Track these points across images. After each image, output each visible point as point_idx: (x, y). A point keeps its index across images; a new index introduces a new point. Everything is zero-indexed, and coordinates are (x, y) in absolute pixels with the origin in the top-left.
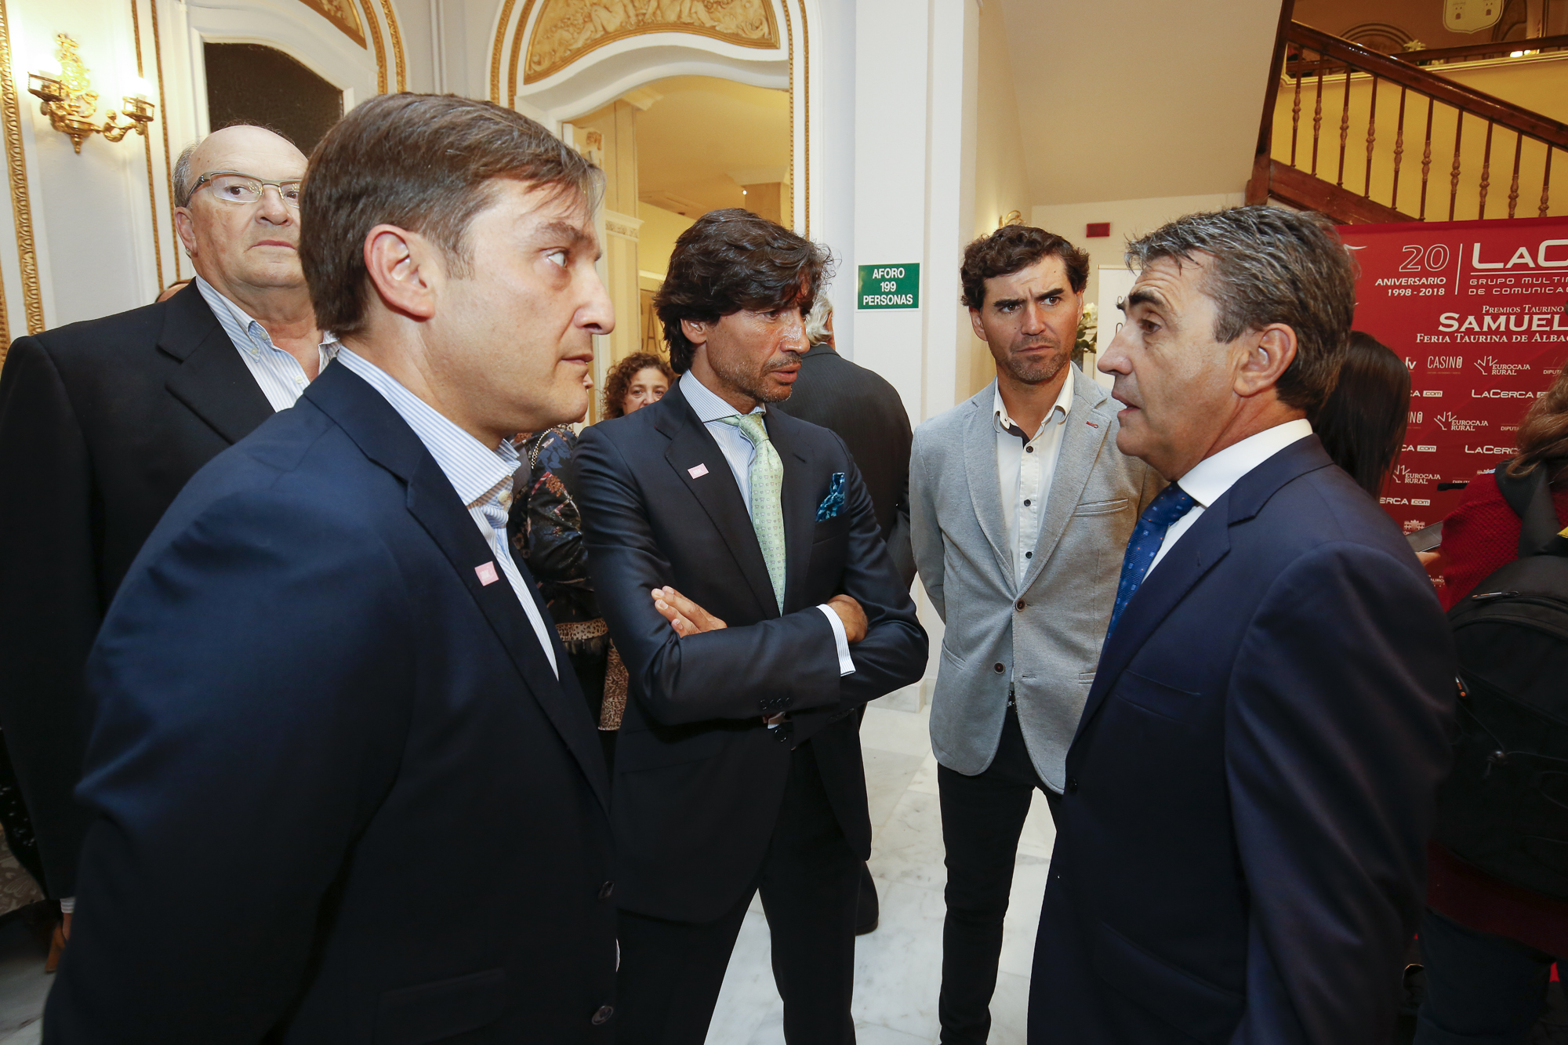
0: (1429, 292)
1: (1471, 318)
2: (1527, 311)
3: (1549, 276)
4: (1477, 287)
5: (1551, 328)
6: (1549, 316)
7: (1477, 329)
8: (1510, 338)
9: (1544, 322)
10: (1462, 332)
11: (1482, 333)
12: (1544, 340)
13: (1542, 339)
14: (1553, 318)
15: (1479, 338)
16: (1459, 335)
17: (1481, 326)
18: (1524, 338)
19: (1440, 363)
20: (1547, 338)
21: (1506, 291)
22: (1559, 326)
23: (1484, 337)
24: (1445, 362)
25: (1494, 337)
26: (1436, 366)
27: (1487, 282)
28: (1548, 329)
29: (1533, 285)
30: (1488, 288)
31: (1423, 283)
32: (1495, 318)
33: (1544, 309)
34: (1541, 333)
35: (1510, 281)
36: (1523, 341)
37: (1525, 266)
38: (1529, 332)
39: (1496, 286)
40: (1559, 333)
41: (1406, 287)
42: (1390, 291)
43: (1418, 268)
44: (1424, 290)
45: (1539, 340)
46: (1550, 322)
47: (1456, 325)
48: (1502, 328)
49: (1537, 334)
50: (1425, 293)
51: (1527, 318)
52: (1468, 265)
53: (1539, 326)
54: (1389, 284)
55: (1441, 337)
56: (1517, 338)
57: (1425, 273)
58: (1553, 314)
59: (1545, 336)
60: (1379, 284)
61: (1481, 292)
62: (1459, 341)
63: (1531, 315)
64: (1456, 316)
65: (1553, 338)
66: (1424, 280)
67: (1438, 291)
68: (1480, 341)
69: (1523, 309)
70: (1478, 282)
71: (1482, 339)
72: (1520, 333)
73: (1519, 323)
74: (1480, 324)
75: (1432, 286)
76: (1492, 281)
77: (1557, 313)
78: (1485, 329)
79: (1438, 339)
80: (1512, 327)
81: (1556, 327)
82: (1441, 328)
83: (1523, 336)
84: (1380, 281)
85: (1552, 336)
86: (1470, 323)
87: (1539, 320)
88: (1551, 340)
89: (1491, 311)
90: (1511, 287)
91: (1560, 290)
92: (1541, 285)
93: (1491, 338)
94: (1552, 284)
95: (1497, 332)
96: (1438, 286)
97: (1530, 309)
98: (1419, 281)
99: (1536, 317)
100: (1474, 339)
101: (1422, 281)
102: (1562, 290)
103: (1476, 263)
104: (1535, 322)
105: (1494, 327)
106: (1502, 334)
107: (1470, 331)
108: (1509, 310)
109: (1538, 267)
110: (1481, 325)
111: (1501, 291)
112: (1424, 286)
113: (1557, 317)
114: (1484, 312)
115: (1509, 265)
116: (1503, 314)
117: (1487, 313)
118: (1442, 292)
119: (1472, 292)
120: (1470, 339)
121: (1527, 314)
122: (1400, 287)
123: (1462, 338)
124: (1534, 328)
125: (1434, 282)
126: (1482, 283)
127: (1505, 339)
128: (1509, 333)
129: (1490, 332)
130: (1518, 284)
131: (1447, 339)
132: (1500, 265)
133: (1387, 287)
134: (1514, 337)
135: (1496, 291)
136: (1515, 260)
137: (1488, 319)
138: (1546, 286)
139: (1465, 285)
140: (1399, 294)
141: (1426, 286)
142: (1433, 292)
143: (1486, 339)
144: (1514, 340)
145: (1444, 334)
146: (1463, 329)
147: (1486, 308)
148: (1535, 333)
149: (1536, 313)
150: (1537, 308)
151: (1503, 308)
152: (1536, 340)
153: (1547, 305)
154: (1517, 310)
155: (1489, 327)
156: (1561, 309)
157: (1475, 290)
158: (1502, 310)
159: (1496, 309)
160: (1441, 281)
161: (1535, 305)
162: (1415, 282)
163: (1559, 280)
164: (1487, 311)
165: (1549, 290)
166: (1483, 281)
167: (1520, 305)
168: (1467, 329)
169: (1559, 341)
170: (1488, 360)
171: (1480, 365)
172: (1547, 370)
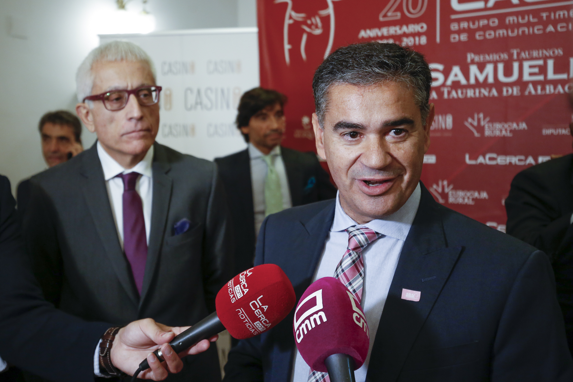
0: (411, 41)
1: (456, 70)
2: (515, 57)
3: (536, 13)
4: (459, 32)
5: (546, 76)
6: (541, 62)
7: (463, 81)
8: (500, 91)
9: (536, 70)
10: (448, 86)
11: (469, 86)
12: (539, 93)
13: (536, 91)
14: (546, 64)
15: (466, 93)
16: (446, 89)
17: (468, 79)
18: (516, 91)
20: (543, 89)
21: (490, 35)
22: (554, 74)
23: (473, 92)
25: (483, 90)
27: (469, 26)
28: (541, 78)
29: (519, 26)
30: (471, 32)
31: (404, 32)
32: (481, 70)
33: (535, 54)
34: (535, 84)
35: (494, 22)
36: (515, 94)
37: (506, 4)
38: (521, 83)
39: (479, 29)
40: (555, 83)
41: (387, 38)
43: (398, 16)
44: (405, 39)
45: (533, 93)
46: (543, 70)
47: (441, 77)
48: (491, 80)
49: (531, 86)
50: (406, 43)
51: (516, 65)
52: (447, 9)
53: (531, 74)
56: (507, 91)
57: (405, 21)
58: (545, 59)
59: (539, 88)
60: (362, 37)
61: (464, 37)
62: (446, 96)
63: (521, 61)
64: (441, 67)
65: (549, 89)
66: (404, 28)
67: (419, 40)
68: (469, 96)
69: (511, 55)
70: (459, 26)
71: (470, 94)
72: (511, 85)
73: (508, 72)
74: (467, 75)
75: (414, 35)
77: (550, 57)
78: (472, 81)
80: (502, 78)
81: (551, 75)
84: (362, 33)
85: (548, 87)
86: (456, 75)
87: (531, 67)
88: (548, 92)
89: (476, 59)
90: (495, 29)
91: (550, 28)
92: (529, 25)
93: (480, 92)
94: (540, 22)
95: (485, 84)
96: (419, 34)
97: (518, 54)
98: (400, 29)
99: (526, 65)
100: (462, 94)
101: (403, 30)
102: (553, 30)
103: (457, 6)
104: (526, 70)
105: (481, 78)
106: (491, 86)
107: (456, 85)
108: (496, 57)
109: (523, 3)
110: (467, 77)
111: (484, 36)
112: (405, 35)
113: (550, 63)
115: (490, 4)
116: (489, 62)
117: (473, 62)
118: (423, 40)
119: (454, 38)
120: (457, 93)
121: (516, 60)
122: (383, 37)
123: (449, 93)
124: (526, 77)
125: (414, 29)
126: (464, 27)
127: (494, 92)
128: (498, 85)
129: (478, 85)
130: (503, 26)
131: (434, 95)
132: (479, 5)
133: (370, 39)
134: (505, 90)
135: (480, 36)
137: (474, 70)
138: (534, 25)
139: (446, 32)
142: (415, 41)
143: (475, 94)
144: (505, 94)
146: (449, 82)
147: (471, 56)
148: (527, 83)
149: (527, 59)
150: (527, 53)
151: (489, 55)
152: (530, 93)
153: (538, 49)
154: (504, 56)
155: (476, 79)
156: (554, 52)
157: (457, 36)
158: (487, 57)
159: (482, 57)
160: (422, 27)
161: (523, 49)
162: (396, 31)
163: (548, 17)
164: (473, 60)
165: (538, 30)
166: (464, 25)
167: (506, 50)
168: (454, 82)
169: (556, 92)
170: (479, 120)
171: (471, 124)
172: (547, 128)
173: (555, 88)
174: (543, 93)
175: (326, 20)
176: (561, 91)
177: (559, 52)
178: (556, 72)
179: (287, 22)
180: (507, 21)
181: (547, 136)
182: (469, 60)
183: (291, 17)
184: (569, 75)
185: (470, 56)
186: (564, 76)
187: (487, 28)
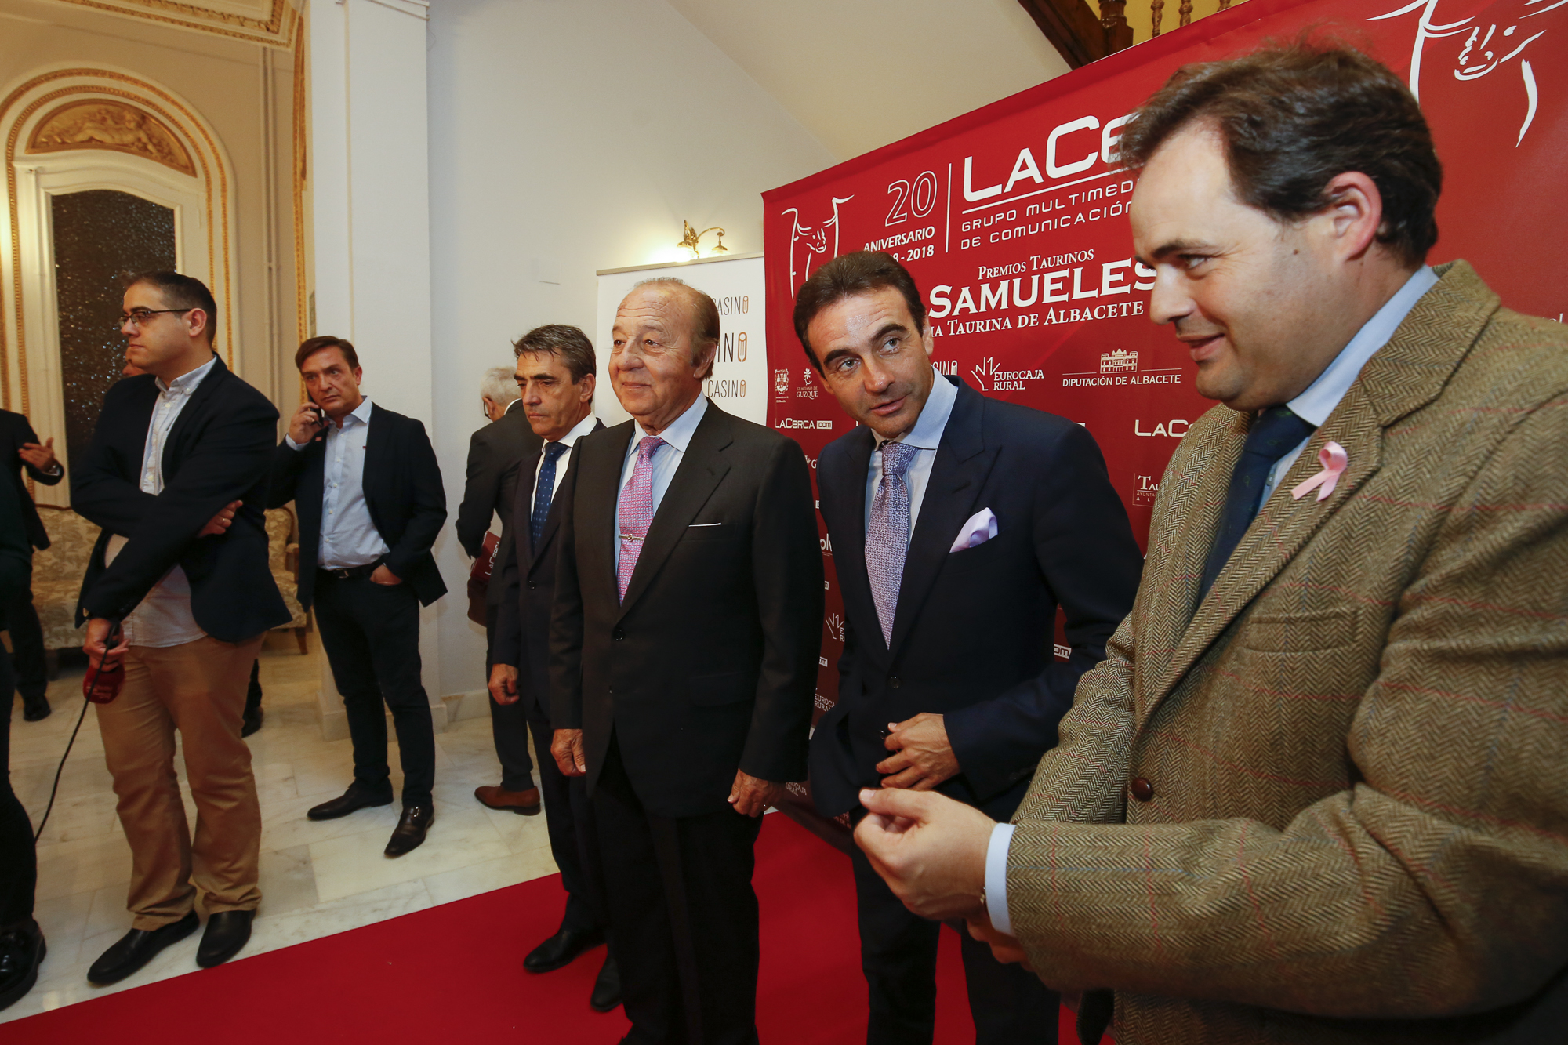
0: (916, 254)
1: (965, 292)
2: (1035, 268)
3: (1062, 195)
4: (970, 235)
5: (1071, 295)
6: (1065, 273)
7: (973, 310)
8: (1014, 322)
9: (1060, 286)
10: (955, 317)
11: (979, 316)
12: (1062, 321)
13: (1057, 317)
14: (1072, 274)
15: (975, 326)
16: (952, 322)
17: (977, 305)
18: (1032, 320)
20: (1067, 315)
21: (1007, 235)
22: (1082, 290)
23: (982, 323)
25: (994, 321)
27: (982, 224)
28: (1065, 298)
29: (1041, 217)
30: (983, 232)
31: (911, 240)
32: (994, 290)
33: (1059, 260)
34: (1057, 306)
35: (1009, 216)
36: (1032, 324)
37: (1027, 184)
38: (1040, 308)
39: (994, 228)
40: (1081, 304)
43: (903, 218)
44: (911, 251)
45: (1054, 322)
46: (1068, 283)
47: (948, 304)
48: (1004, 305)
49: (1051, 310)
50: (912, 257)
51: (1035, 279)
52: (960, 202)
53: (1054, 293)
56: (1025, 322)
57: (913, 225)
58: (1072, 267)
59: (1062, 313)
61: (976, 242)
62: (952, 333)
63: (1041, 272)
64: (947, 289)
65: (1075, 315)
66: (911, 235)
67: (926, 251)
68: (978, 331)
69: (1030, 265)
70: (971, 225)
71: (980, 327)
72: (1027, 311)
73: (1025, 294)
74: (977, 299)
75: (921, 244)
76: (989, 221)
77: (1077, 265)
78: (983, 309)
80: (1018, 302)
81: (1078, 294)
83: (1032, 316)
85: (1072, 311)
86: (965, 301)
87: (1054, 281)
88: (1072, 320)
89: (989, 275)
90: (1012, 225)
91: (1080, 218)
92: (1054, 215)
93: (991, 324)
94: (1068, 209)
95: (997, 312)
96: (927, 242)
97: (1039, 262)
98: (906, 237)
99: (1048, 277)
100: (971, 328)
101: (909, 238)
102: (1082, 219)
103: (970, 196)
104: (1048, 287)
105: (994, 303)
106: (1004, 315)
107: (964, 315)
108: (1011, 269)
109: (1048, 181)
110: (977, 302)
111: (1000, 237)
112: (911, 244)
113: (1078, 272)
114: (980, 278)
115: (1008, 188)
116: (1004, 278)
117: (985, 279)
118: (931, 251)
119: (966, 244)
120: (965, 328)
121: (1035, 273)
123: (956, 327)
124: (1048, 299)
125: (921, 235)
126: (976, 226)
127: (1008, 323)
128: (1013, 312)
129: (994, 313)
130: (1022, 220)
131: (940, 332)
132: (996, 190)
134: (1020, 318)
135: (994, 238)
136: (1016, 175)
137: (985, 289)
138: (1060, 214)
139: (957, 235)
141: (915, 245)
142: (922, 253)
143: (984, 327)
144: (1020, 326)
145: (936, 323)
146: (956, 313)
148: (1047, 307)
149: (1050, 270)
150: (1050, 259)
151: (1004, 267)
152: (1050, 321)
153: (1063, 253)
154: (1022, 267)
155: (988, 304)
156: (1082, 256)
157: (968, 241)
158: (1003, 271)
159: (996, 271)
160: (930, 232)
161: (1045, 255)
162: (902, 241)
163: (1078, 199)
164: (984, 276)
165: (1065, 222)
166: (977, 223)
167: (1024, 257)
168: (961, 310)
169: (1083, 319)
170: (988, 365)
171: (978, 373)
172: (1068, 378)
173: (1081, 314)
174: (1067, 321)
175: (830, 231)
176: (1089, 316)
177: (1089, 255)
179: (794, 239)
180: (1028, 213)
181: (1068, 389)
182: (980, 276)
183: (797, 234)
184: (1100, 292)
185: (982, 270)
186: (1094, 294)
187: (1003, 225)
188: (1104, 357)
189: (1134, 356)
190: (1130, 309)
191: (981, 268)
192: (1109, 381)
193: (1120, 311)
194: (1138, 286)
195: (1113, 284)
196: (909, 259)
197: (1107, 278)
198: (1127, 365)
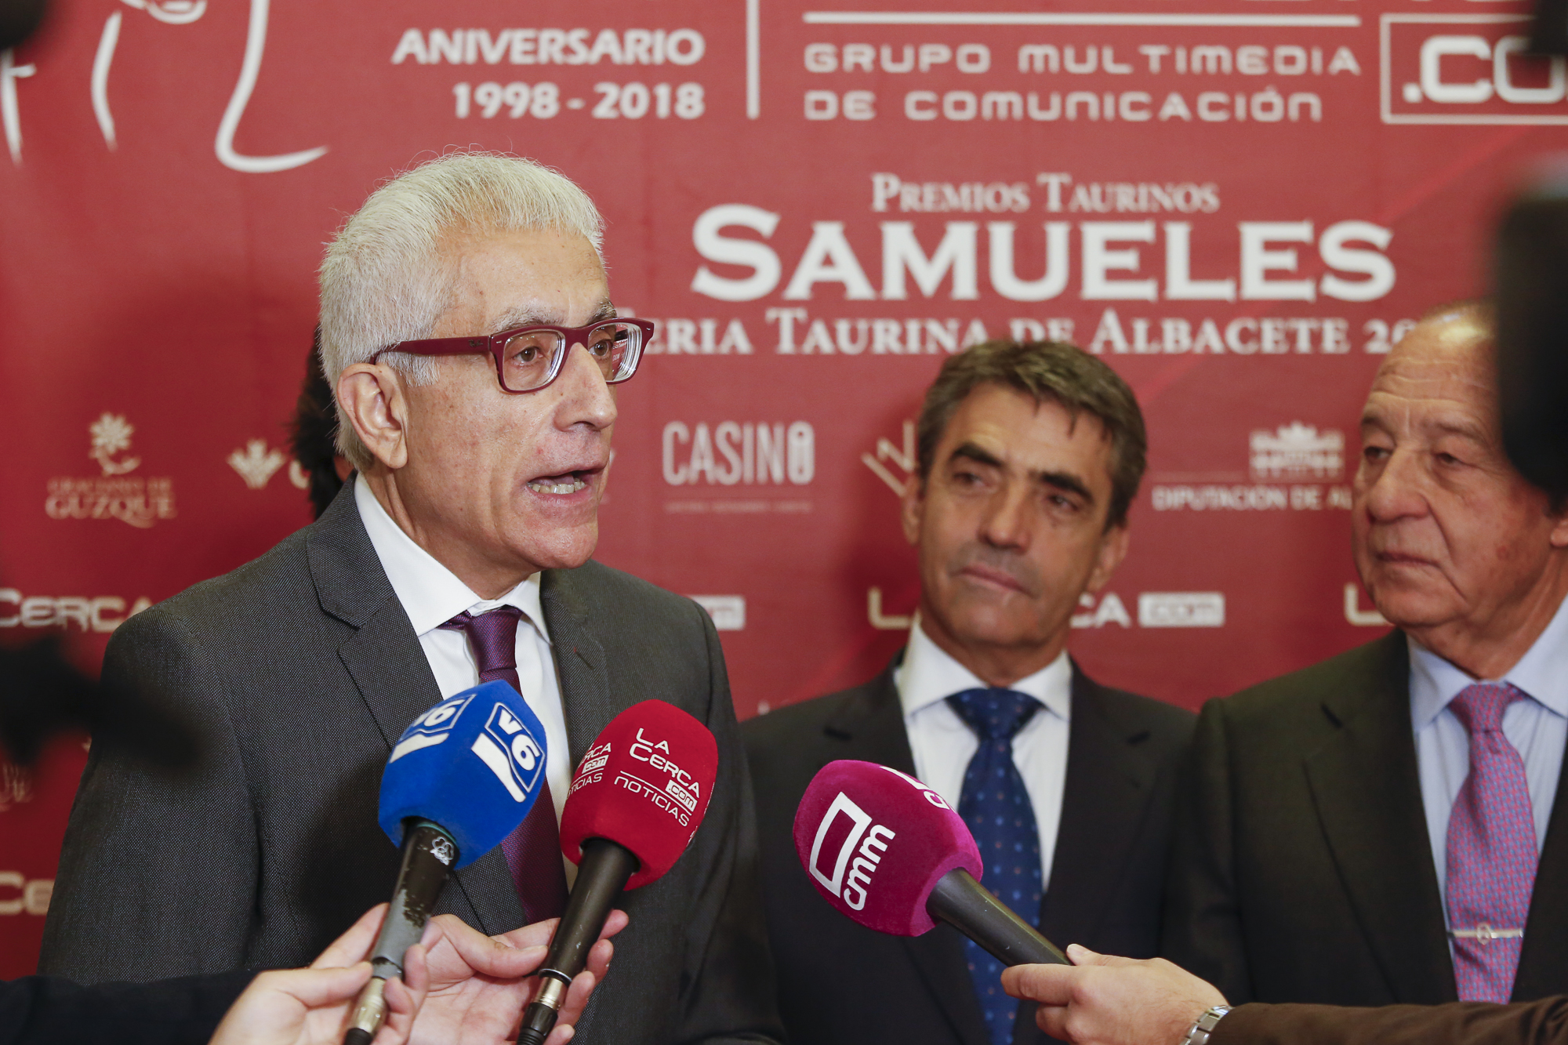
0: (635, 100)
1: (828, 237)
2: (1055, 204)
4: (840, 82)
5: (1162, 286)
7: (859, 288)
9: (1129, 260)
10: (795, 304)
11: (879, 308)
12: (1140, 347)
13: (1129, 336)
14: (1161, 235)
15: (871, 333)
16: (787, 316)
19: (719, 458)
20: (1155, 334)
21: (962, 106)
22: (1193, 279)
23: (896, 329)
24: (738, 448)
25: (934, 327)
26: (702, 473)
27: (877, 61)
28: (1145, 290)
29: (1066, 83)
31: (606, 58)
33: (1125, 196)
34: (1127, 311)
35: (973, 59)
38: (1075, 307)
39: (915, 80)
40: (1194, 312)
41: (533, 74)
42: (462, 91)
45: (1120, 346)
46: (1153, 260)
47: (767, 264)
48: (965, 288)
49: (1110, 319)
50: (617, 105)
51: (1057, 235)
53: (1114, 275)
54: (454, 56)
55: (708, 327)
58: (1161, 217)
59: (1141, 327)
60: (411, 57)
61: (858, 106)
62: (786, 345)
63: (1076, 219)
64: (765, 222)
65: (1176, 336)
66: (607, 41)
67: (674, 100)
68: (880, 349)
69: (1039, 195)
70: (840, 56)
71: (886, 337)
72: (1040, 311)
73: (1030, 264)
74: (872, 264)
75: (647, 74)
76: (897, 58)
77: (1176, 216)
78: (894, 288)
79: (697, 338)
80: (1007, 284)
81: (1181, 285)
82: (706, 283)
83: (1053, 325)
84: (410, 43)
85: (1170, 327)
86: (828, 261)
87: (1112, 246)
88: (1169, 347)
89: (910, 198)
90: (979, 85)
91: (1175, 106)
92: (1100, 82)
93: (924, 335)
94: (1140, 78)
95: (942, 304)
96: (674, 75)
97: (1067, 194)
98: (589, 43)
99: (1095, 234)
100: (854, 336)
101: (600, 47)
102: (1181, 111)
104: (1096, 260)
105: (928, 279)
106: (965, 312)
108: (981, 197)
110: (873, 269)
111: (938, 106)
112: (607, 69)
113: (1178, 237)
116: (960, 216)
117: (895, 212)
118: (691, 101)
119: (822, 108)
120: (833, 334)
121: (1056, 217)
122: (505, 73)
123: (801, 331)
124: (1095, 287)
125: (650, 50)
127: (978, 335)
128: (993, 308)
130: (1004, 75)
131: (738, 338)
133: (447, 73)
135: (921, 106)
137: (898, 240)
138: (1118, 85)
139: (786, 77)
140: (505, 108)
141: (624, 74)
142: (653, 101)
143: (903, 338)
145: (724, 312)
146: (799, 288)
147: (887, 185)
148: (1097, 308)
149: (1095, 217)
150: (1096, 190)
151: (957, 188)
152: (1108, 344)
153: (1133, 180)
154: (1016, 197)
155: (910, 281)
156: (1188, 198)
157: (829, 97)
158: (952, 198)
159: (929, 191)
160: (685, 47)
161: (1083, 178)
162: (567, 50)
163: (1168, 61)
164: (894, 202)
165: (1136, 106)
166: (860, 55)
167: (1023, 173)
168: (818, 287)
169: (1199, 348)
171: (890, 465)
172: (1171, 485)
173: (1194, 333)
174: (1154, 348)
176: (1217, 346)
177: (1206, 197)
178: (1199, 270)
180: (1023, 65)
181: (1170, 514)
182: (879, 204)
184: (1238, 287)
185: (884, 187)
186: (1222, 290)
187: (946, 78)
188: (1260, 442)
189: (1334, 441)
190: (1316, 337)
191: (879, 180)
192: (1275, 498)
193: (1291, 337)
194: (1333, 287)
195: (1272, 275)
196: (603, 111)
197: (1254, 259)
198: (1318, 463)
